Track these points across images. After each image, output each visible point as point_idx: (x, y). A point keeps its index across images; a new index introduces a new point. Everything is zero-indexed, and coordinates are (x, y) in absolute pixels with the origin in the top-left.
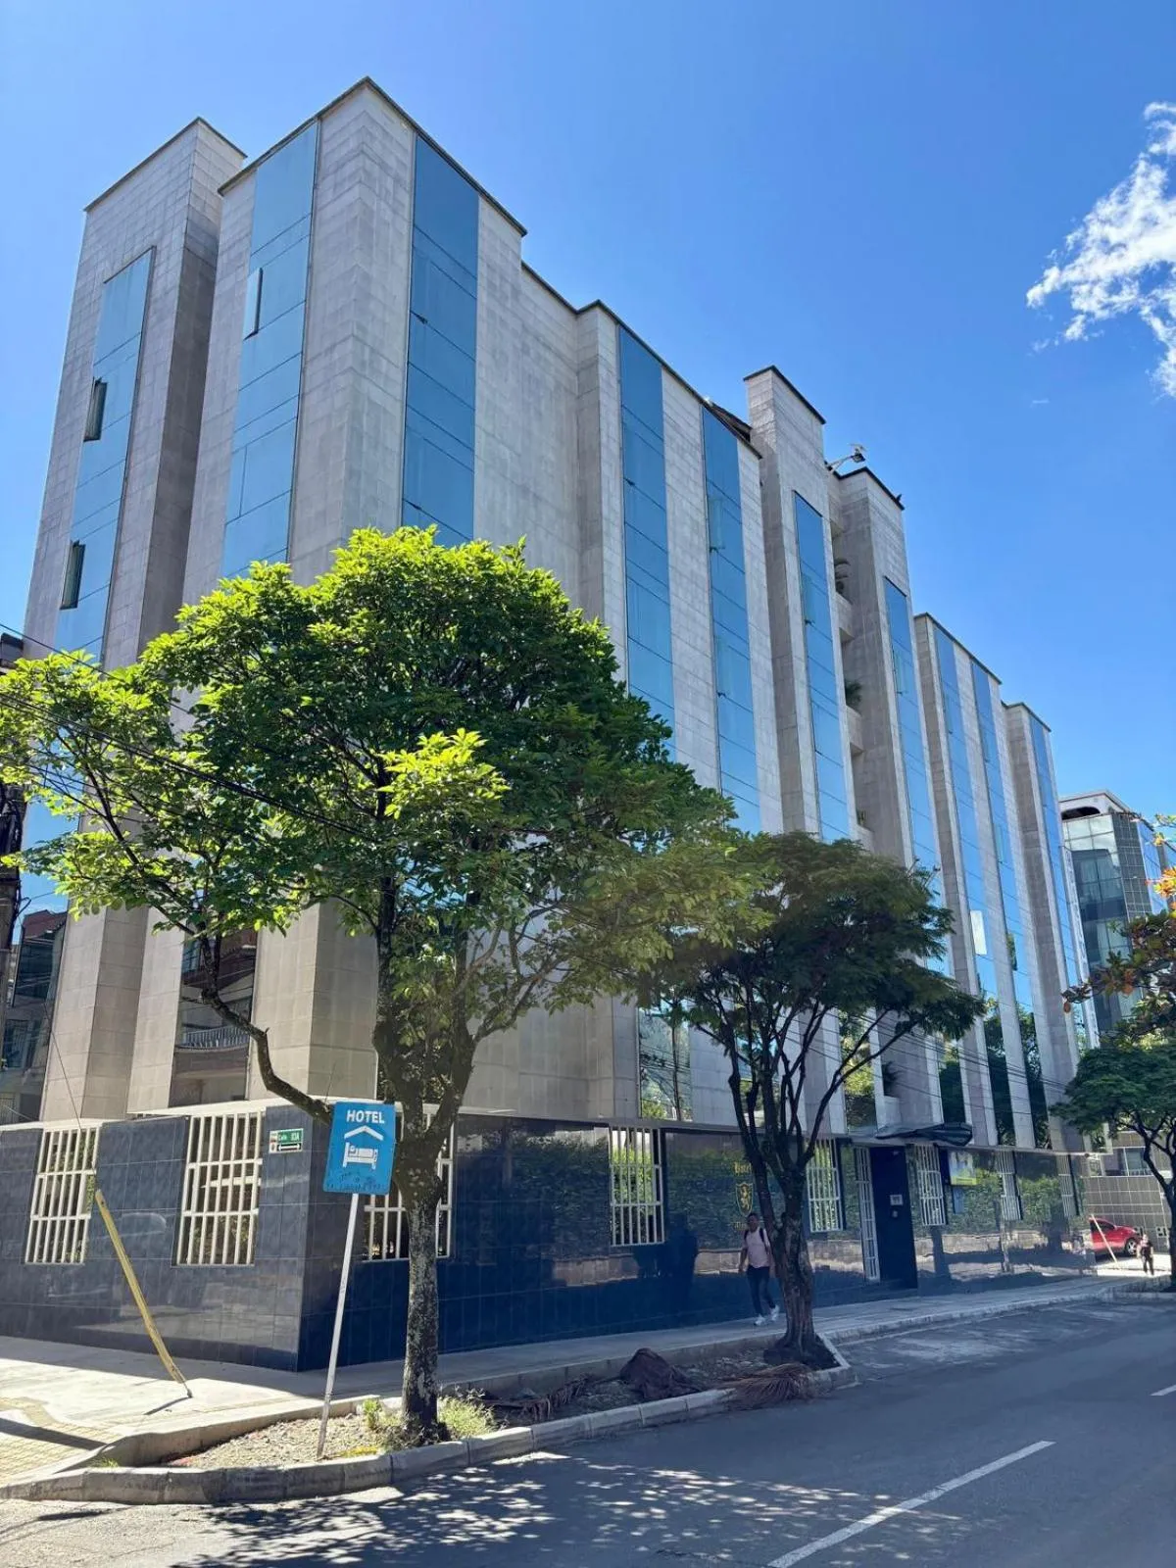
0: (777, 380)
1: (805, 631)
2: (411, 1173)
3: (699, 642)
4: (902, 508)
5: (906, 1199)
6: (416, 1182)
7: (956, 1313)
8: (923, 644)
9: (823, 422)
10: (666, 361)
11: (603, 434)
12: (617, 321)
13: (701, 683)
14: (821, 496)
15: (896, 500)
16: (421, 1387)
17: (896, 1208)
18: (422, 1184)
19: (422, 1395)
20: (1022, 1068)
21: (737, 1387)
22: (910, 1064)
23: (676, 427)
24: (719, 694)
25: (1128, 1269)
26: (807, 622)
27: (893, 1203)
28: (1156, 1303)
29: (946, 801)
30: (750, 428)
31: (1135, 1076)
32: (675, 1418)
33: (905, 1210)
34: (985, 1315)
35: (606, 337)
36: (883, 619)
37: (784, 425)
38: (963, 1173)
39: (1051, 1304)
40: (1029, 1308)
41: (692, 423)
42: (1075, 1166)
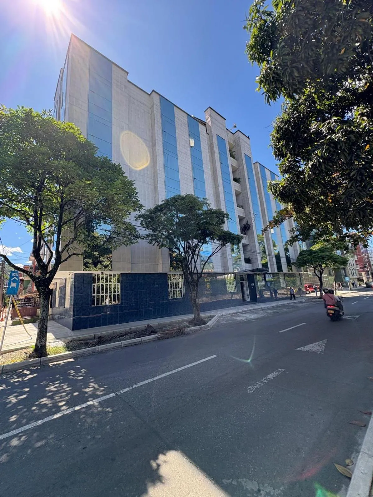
0: (211, 110)
1: (221, 165)
2: (40, 288)
3: (188, 167)
4: (249, 139)
5: (254, 284)
6: (42, 290)
7: (259, 307)
8: (257, 168)
9: (225, 119)
10: (175, 104)
11: (156, 120)
12: (159, 95)
13: (188, 176)
14: (224, 135)
15: (248, 138)
16: (38, 343)
17: (253, 286)
18: (43, 291)
19: (38, 345)
20: (284, 256)
21: (163, 333)
22: (254, 257)
23: (179, 120)
24: (195, 179)
25: (313, 295)
26: (221, 163)
27: (252, 285)
28: (316, 301)
29: (263, 201)
30: (206, 123)
31: (310, 255)
32: (134, 344)
33: (254, 286)
34: (268, 307)
35: (156, 99)
36: (244, 163)
37: (213, 120)
38: (269, 278)
39: (288, 303)
40: (282, 305)
41: (184, 119)
42: (300, 275)
